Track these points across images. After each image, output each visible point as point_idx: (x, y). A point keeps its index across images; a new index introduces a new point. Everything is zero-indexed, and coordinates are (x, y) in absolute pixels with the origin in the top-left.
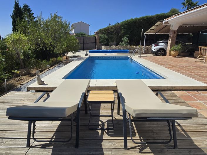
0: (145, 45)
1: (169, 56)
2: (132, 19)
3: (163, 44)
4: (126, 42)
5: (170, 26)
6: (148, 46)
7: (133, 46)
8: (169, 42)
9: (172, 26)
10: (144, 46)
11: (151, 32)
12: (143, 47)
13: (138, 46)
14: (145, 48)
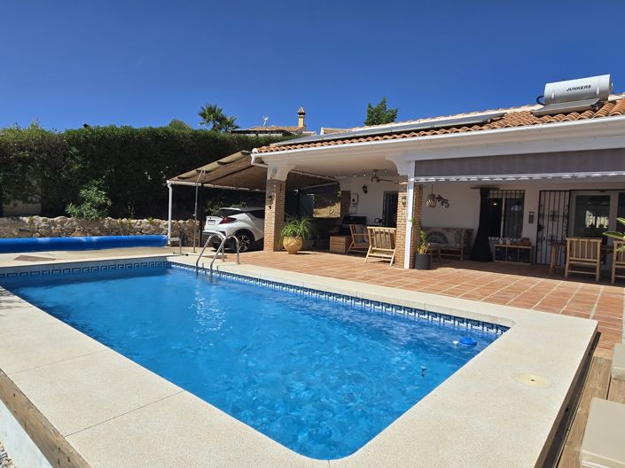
0: (172, 219)
1: (275, 250)
2: (113, 128)
3: (243, 216)
4: (100, 207)
5: (265, 170)
6: (181, 221)
7: (124, 220)
8: (270, 212)
9: (275, 171)
10: (167, 219)
11: (193, 178)
12: (167, 224)
13: (145, 220)
14: (172, 226)
